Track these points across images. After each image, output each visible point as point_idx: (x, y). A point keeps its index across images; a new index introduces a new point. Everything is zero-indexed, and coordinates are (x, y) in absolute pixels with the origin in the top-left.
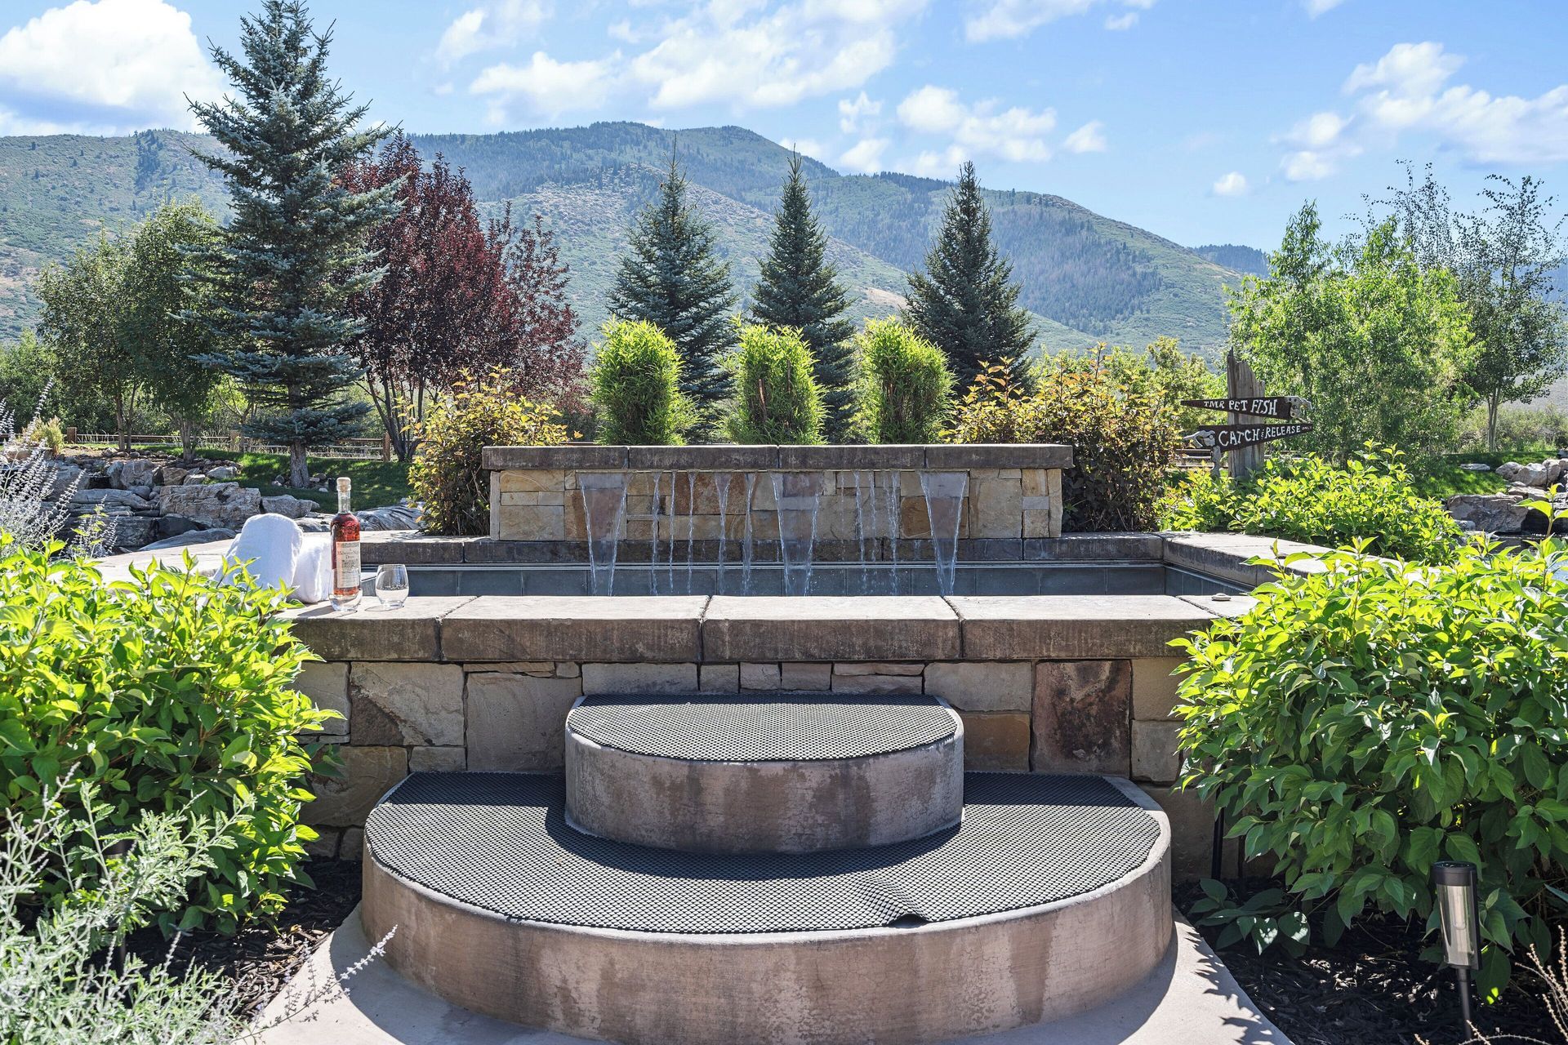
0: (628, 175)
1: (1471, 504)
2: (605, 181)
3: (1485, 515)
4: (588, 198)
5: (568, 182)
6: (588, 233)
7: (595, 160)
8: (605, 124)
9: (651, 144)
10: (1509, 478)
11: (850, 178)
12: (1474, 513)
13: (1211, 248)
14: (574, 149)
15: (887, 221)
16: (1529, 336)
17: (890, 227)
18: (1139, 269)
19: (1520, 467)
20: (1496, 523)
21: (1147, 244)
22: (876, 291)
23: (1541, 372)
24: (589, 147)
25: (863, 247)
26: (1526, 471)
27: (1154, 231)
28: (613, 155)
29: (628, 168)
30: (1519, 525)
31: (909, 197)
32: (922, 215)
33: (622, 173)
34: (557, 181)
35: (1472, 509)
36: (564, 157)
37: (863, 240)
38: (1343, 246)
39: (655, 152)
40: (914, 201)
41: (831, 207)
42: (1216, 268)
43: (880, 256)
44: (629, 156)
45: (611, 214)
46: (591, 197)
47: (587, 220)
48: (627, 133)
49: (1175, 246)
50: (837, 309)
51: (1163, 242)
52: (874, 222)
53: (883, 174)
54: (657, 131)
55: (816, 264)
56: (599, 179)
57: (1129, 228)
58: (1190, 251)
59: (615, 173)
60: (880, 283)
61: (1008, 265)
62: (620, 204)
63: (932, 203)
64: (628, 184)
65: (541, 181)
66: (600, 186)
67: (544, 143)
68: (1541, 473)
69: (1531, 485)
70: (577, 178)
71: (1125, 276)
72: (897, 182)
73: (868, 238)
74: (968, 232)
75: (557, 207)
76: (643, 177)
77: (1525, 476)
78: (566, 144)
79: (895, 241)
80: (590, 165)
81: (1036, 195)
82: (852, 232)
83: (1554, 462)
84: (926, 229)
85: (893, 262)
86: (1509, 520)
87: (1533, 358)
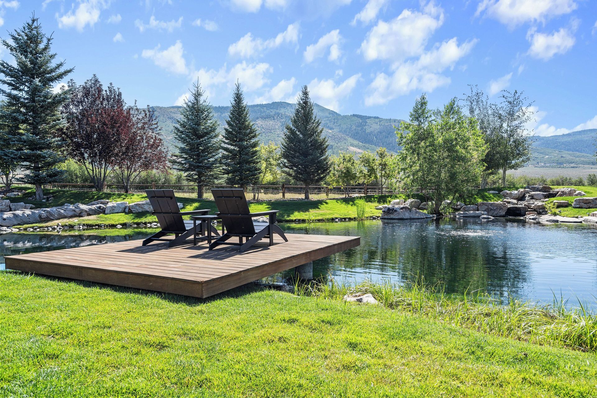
0: (281, 116)
1: (486, 205)
2: (275, 118)
3: (491, 209)
4: (270, 123)
5: (265, 118)
6: (270, 132)
7: (273, 112)
8: (276, 102)
9: (288, 108)
10: (505, 196)
11: (344, 116)
12: (487, 209)
14: (267, 109)
15: (355, 128)
16: (516, 147)
17: (355, 130)
19: (509, 192)
20: (496, 212)
22: (351, 147)
23: (521, 159)
24: (271, 109)
25: (347, 135)
26: (511, 193)
28: (278, 111)
29: (282, 114)
30: (504, 213)
31: (361, 121)
32: (364, 126)
33: (280, 116)
34: (262, 118)
35: (486, 207)
36: (264, 112)
37: (348, 133)
38: (436, 111)
39: (289, 110)
40: (362, 122)
41: (338, 124)
43: (352, 138)
44: (282, 111)
45: (277, 127)
46: (271, 122)
47: (270, 129)
48: (282, 105)
50: (254, 137)
52: (351, 128)
53: (353, 115)
54: (290, 104)
55: (245, 121)
56: (274, 118)
59: (278, 116)
60: (352, 145)
61: (320, 121)
62: (280, 124)
63: (367, 123)
64: (282, 119)
65: (258, 118)
66: (274, 120)
67: (259, 108)
68: (516, 194)
69: (513, 199)
70: (268, 117)
72: (357, 117)
73: (349, 133)
74: (305, 110)
75: (262, 125)
76: (286, 117)
77: (511, 196)
78: (265, 108)
79: (357, 133)
80: (271, 114)
81: (397, 120)
82: (345, 131)
83: (522, 190)
84: (365, 130)
85: (356, 139)
86: (500, 211)
87: (518, 154)
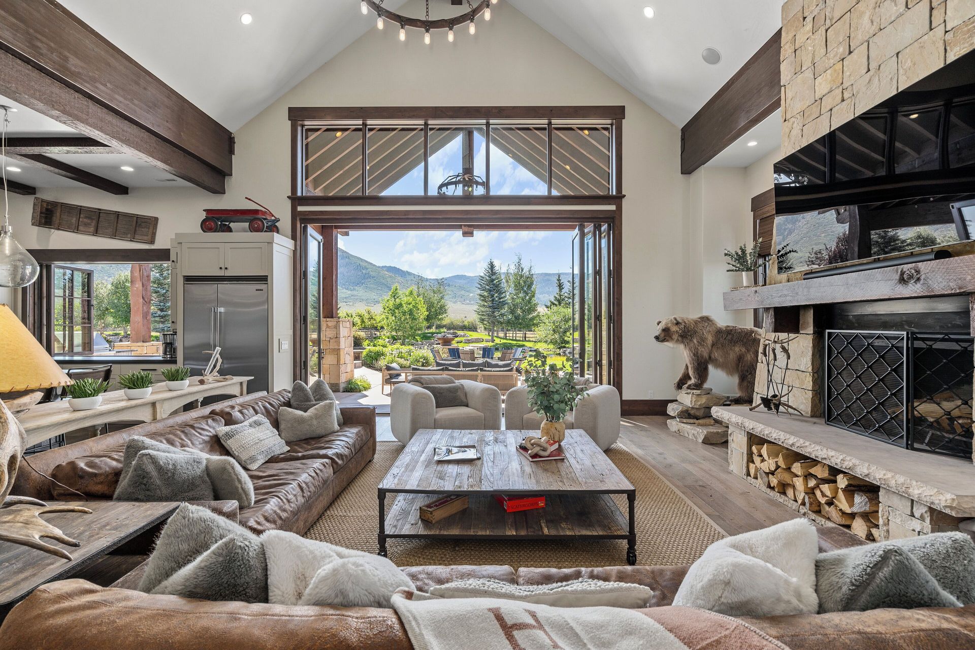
13: (385, 267)
18: (364, 272)
21: (366, 264)
27: (368, 260)
42: (386, 273)
49: (374, 265)
51: (371, 264)
57: (361, 259)
58: (379, 267)
71: (360, 273)
